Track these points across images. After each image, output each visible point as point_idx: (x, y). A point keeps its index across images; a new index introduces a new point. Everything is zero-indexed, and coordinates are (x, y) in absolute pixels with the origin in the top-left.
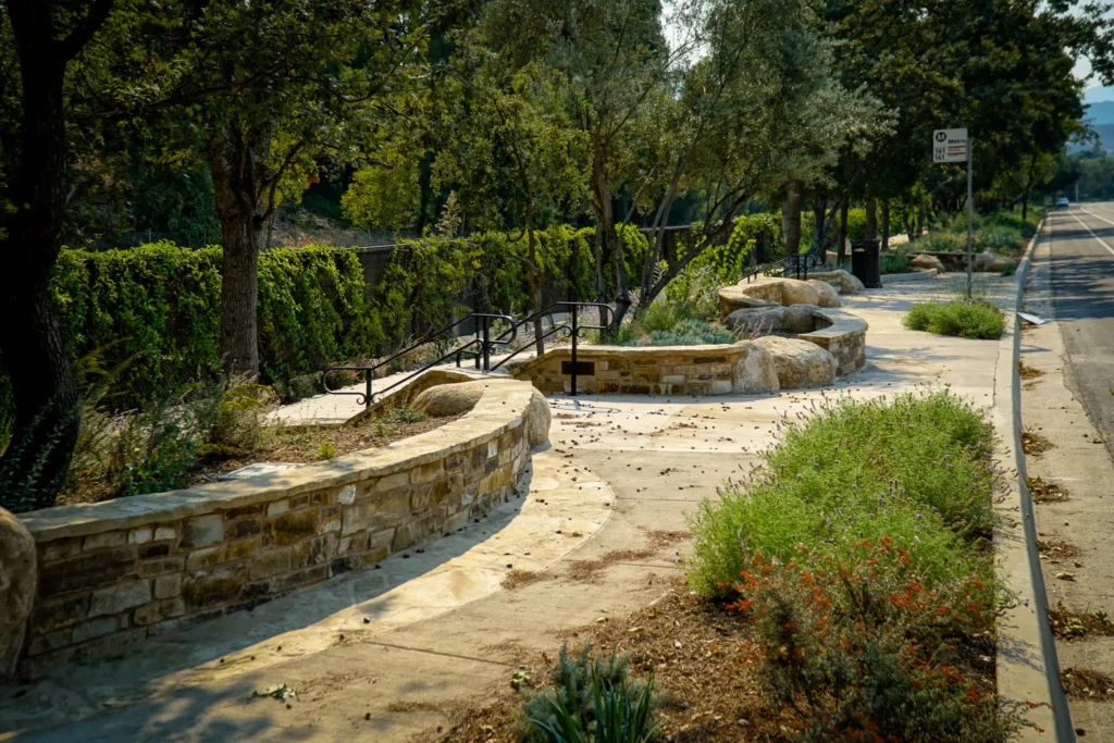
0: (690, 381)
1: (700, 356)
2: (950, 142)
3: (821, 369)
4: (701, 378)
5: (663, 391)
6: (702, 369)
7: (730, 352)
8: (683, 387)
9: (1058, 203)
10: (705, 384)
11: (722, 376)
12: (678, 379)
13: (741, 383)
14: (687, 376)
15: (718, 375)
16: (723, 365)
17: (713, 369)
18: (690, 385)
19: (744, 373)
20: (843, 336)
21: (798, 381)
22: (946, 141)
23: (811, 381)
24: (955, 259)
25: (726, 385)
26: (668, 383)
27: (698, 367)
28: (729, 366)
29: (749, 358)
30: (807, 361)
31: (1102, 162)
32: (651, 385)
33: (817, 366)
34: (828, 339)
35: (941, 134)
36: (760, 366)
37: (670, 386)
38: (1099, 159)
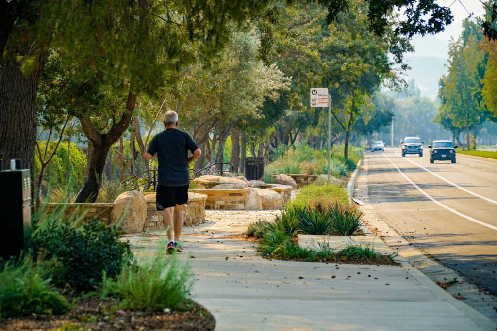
0: (227, 204)
1: (232, 193)
2: (320, 95)
3: (278, 202)
4: (232, 202)
5: (216, 207)
6: (232, 198)
7: (244, 191)
8: (224, 206)
9: (374, 146)
10: (233, 205)
11: (240, 202)
12: (222, 203)
13: (248, 205)
14: (226, 202)
15: (239, 201)
16: (241, 197)
17: (237, 199)
18: (227, 205)
19: (249, 201)
20: (286, 189)
21: (269, 206)
22: (317, 95)
23: (274, 207)
24: (302, 179)
25: (241, 206)
26: (218, 205)
27: (231, 197)
28: (243, 197)
29: (251, 194)
30: (273, 198)
31: (417, 102)
32: (211, 205)
33: (277, 200)
34: (280, 189)
35: (314, 90)
36: (255, 198)
37: (219, 206)
38: (414, 97)
